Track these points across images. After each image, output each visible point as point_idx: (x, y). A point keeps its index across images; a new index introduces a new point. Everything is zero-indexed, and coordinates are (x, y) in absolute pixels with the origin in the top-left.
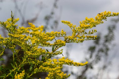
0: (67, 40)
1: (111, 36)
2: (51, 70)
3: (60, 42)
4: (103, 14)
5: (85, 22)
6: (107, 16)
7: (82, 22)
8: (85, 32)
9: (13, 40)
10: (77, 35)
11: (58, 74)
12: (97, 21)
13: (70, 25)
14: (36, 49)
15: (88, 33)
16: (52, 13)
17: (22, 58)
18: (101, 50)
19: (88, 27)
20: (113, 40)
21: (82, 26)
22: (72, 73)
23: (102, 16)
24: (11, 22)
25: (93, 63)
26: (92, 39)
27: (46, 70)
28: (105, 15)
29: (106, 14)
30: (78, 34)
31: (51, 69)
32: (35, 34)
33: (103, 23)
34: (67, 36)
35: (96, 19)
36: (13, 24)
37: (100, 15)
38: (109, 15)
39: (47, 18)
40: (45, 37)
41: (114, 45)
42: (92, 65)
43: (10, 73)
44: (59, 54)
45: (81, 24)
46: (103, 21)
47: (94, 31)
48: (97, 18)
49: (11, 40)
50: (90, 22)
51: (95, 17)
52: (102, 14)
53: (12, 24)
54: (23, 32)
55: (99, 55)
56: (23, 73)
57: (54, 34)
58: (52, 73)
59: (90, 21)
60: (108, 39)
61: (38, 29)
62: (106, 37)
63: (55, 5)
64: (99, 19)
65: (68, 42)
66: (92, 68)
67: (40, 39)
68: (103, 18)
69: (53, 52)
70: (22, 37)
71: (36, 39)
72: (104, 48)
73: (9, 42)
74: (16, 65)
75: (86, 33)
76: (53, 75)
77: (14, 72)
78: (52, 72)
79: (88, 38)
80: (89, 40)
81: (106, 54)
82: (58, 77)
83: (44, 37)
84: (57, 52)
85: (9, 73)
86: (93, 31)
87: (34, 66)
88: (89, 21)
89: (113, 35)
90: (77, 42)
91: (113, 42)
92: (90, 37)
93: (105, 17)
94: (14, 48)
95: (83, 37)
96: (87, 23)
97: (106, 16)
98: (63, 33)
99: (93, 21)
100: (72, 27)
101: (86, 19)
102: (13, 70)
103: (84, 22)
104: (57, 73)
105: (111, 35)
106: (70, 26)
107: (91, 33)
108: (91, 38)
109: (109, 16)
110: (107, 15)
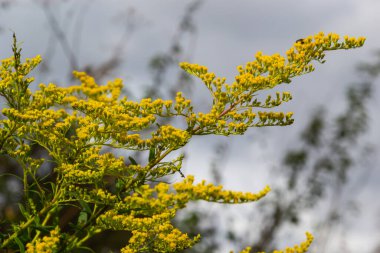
0: (196, 126)
1: (359, 119)
2: (140, 224)
3: (170, 133)
4: (314, 42)
5: (255, 67)
6: (324, 49)
7: (247, 67)
8: (253, 100)
9: (21, 129)
10: (229, 111)
11: (161, 236)
12: (294, 64)
13: (208, 77)
14: (93, 156)
15: (263, 103)
16: (176, 49)
17: (52, 184)
18: (326, 165)
19: (260, 85)
20: (364, 131)
21: (243, 80)
22: (231, 237)
23: (309, 48)
24: (13, 68)
25: (298, 206)
26: (277, 121)
27: (124, 222)
28: (317, 45)
29: (321, 41)
30: (232, 107)
31: (139, 221)
32: (89, 108)
33: (311, 69)
34: (194, 115)
35: (290, 57)
36: (20, 77)
37: (303, 46)
38: (333, 45)
39: (159, 64)
40: (123, 119)
41: (369, 150)
42: (294, 211)
43: (15, 235)
44: (169, 171)
45: (241, 74)
46: (314, 63)
47: (281, 96)
48: (292, 55)
49: (15, 129)
50: (270, 68)
51: (288, 52)
52: (309, 41)
53: (18, 74)
54: (53, 101)
55: (318, 180)
56: (55, 236)
57: (150, 108)
58: (144, 234)
59: (270, 64)
60: (348, 129)
61: (106, 91)
62: (342, 121)
63: (187, 25)
64: (298, 56)
65: (199, 134)
66: (295, 220)
67: (106, 125)
68: (313, 55)
69: (151, 167)
70: (48, 119)
71: (92, 125)
72: (335, 159)
73: (8, 133)
74: (33, 207)
75: (256, 104)
76: (147, 240)
77: (26, 229)
78: (144, 229)
79: (265, 120)
80: (268, 125)
81: (342, 178)
82: (160, 246)
83: (118, 119)
84: (164, 164)
85: (12, 233)
86: (278, 95)
87: (92, 210)
88: (268, 65)
89: (364, 116)
90: (227, 131)
91: (362, 140)
92: (270, 116)
93: (320, 53)
94: (23, 153)
95: (246, 115)
96: (260, 70)
97: (321, 49)
98: (180, 103)
99: (280, 65)
100: (212, 85)
101: (257, 58)
102: (23, 225)
103: (251, 67)
104: (160, 232)
105: (357, 114)
106: (206, 79)
107: (274, 104)
108: (274, 119)
109: (333, 49)
110: (324, 45)
